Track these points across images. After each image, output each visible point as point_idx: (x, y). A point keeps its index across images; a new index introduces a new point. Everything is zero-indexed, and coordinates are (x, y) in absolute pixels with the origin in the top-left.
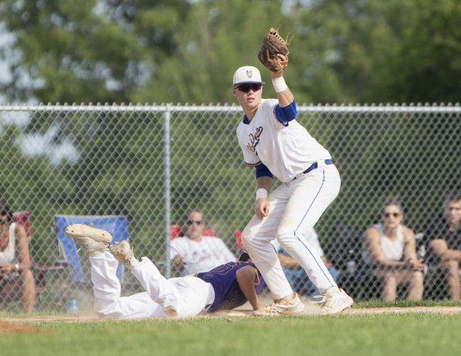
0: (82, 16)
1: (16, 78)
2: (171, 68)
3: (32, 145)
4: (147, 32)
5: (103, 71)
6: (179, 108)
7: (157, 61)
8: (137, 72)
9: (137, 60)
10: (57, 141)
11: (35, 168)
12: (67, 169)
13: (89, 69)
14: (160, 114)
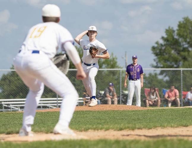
0: (169, 53)
1: (157, 65)
2: (186, 63)
3: (160, 77)
4: (182, 56)
5: (173, 63)
6: (184, 69)
7: (184, 62)
8: (180, 64)
9: (180, 61)
10: (165, 76)
11: (160, 82)
12: (167, 82)
13: (171, 63)
14: (180, 70)
